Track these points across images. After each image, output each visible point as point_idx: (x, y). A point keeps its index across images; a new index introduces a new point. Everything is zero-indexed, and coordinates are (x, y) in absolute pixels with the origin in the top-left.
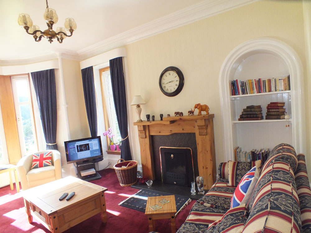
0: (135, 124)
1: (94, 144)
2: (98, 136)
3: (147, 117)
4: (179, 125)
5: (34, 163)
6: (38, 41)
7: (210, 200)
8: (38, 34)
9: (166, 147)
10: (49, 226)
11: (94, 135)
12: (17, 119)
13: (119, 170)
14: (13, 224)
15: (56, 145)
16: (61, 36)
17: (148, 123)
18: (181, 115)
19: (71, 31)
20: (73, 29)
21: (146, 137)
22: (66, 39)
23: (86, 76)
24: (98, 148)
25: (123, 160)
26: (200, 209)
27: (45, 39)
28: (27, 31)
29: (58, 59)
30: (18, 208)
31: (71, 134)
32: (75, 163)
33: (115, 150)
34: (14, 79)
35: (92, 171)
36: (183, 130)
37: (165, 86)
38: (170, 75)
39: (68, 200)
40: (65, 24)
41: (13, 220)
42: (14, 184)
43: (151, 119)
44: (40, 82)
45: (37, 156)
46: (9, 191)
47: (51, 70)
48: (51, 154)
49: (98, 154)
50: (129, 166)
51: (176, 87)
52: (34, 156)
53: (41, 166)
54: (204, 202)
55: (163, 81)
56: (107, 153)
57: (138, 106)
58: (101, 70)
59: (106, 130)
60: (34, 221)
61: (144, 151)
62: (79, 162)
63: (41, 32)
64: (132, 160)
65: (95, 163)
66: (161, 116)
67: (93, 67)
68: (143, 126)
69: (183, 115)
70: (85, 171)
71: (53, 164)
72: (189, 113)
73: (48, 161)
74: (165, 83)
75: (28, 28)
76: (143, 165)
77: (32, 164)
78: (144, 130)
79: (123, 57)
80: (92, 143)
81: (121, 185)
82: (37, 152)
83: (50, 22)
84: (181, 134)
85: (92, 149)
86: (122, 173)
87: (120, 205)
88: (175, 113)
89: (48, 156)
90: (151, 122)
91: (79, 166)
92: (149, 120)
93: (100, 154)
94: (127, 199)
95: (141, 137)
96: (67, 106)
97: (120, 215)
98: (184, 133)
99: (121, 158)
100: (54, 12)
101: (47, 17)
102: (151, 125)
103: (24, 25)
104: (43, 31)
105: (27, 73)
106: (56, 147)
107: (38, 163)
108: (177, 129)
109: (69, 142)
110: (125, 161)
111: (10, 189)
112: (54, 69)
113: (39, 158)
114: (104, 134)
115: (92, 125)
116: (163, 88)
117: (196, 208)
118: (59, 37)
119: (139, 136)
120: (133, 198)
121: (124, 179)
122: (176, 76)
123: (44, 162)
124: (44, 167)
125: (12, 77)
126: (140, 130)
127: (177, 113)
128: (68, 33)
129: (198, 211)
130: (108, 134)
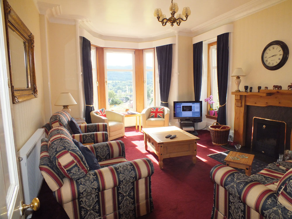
0: (233, 93)
1: (196, 107)
2: (200, 100)
3: (245, 88)
4: (276, 98)
5: (152, 114)
6: (164, 26)
7: (287, 165)
8: (165, 21)
9: (260, 118)
10: (157, 152)
11: (197, 100)
12: (144, 82)
13: (213, 130)
14: (137, 147)
15: (167, 104)
16: (180, 20)
17: (245, 94)
18: (280, 89)
19: (187, 16)
20: (188, 15)
21: (241, 106)
22: (182, 23)
23: (197, 50)
24: (199, 111)
25: (218, 123)
26: (274, 168)
27: (169, 24)
28: (158, 20)
29: (176, 36)
30: (139, 140)
31: (179, 96)
32: (179, 119)
33: (214, 115)
34: (145, 52)
35: (192, 129)
36: (280, 103)
37: (267, 60)
38: (274, 49)
39: (171, 139)
40: (183, 12)
41: (137, 146)
42: (138, 127)
43: (249, 90)
44: (161, 54)
45: (154, 110)
46: (135, 130)
47: (170, 45)
48: (163, 109)
49: (198, 115)
50: (222, 129)
51: (279, 61)
52: (152, 109)
53: (156, 116)
54: (280, 165)
55: (265, 55)
56: (206, 117)
57: (238, 77)
58: (210, 45)
59: (208, 97)
60: (148, 150)
61: (238, 118)
62: (182, 119)
63: (167, 19)
64: (226, 125)
65: (195, 123)
66: (259, 88)
67: (203, 42)
68: (240, 95)
69: (282, 89)
70: (186, 127)
71: (164, 117)
72: (289, 88)
73: (161, 114)
74: (268, 57)
75: (159, 17)
76: (235, 131)
77: (150, 114)
78: (240, 100)
79: (230, 33)
80: (195, 106)
81: (213, 143)
82: (154, 106)
83: (173, 12)
84: (277, 107)
85: (194, 111)
86: (215, 134)
87: (209, 156)
88: (274, 86)
89: (161, 111)
90: (248, 93)
91: (182, 122)
92: (247, 91)
93: (199, 116)
94: (215, 154)
95: (236, 106)
96: (179, 74)
97: (207, 162)
98: (280, 107)
99: (217, 122)
100: (176, 4)
101: (171, 9)
102: (247, 95)
103: (157, 16)
104: (168, 19)
105: (153, 47)
106: (167, 105)
107: (154, 114)
108: (273, 102)
109: (177, 102)
110: (219, 125)
111: (135, 129)
112: (172, 44)
113: (155, 111)
114: (205, 100)
115: (197, 91)
116: (265, 61)
117: (270, 167)
118: (178, 21)
119: (235, 104)
120: (221, 154)
121: (216, 139)
122: (280, 50)
123: (158, 114)
124: (158, 117)
125: (143, 50)
126: (236, 99)
127: (275, 87)
128: (185, 18)
129: (272, 169)
130: (209, 101)
